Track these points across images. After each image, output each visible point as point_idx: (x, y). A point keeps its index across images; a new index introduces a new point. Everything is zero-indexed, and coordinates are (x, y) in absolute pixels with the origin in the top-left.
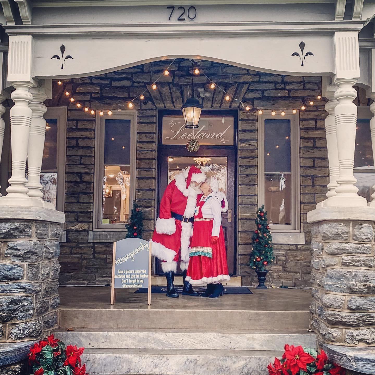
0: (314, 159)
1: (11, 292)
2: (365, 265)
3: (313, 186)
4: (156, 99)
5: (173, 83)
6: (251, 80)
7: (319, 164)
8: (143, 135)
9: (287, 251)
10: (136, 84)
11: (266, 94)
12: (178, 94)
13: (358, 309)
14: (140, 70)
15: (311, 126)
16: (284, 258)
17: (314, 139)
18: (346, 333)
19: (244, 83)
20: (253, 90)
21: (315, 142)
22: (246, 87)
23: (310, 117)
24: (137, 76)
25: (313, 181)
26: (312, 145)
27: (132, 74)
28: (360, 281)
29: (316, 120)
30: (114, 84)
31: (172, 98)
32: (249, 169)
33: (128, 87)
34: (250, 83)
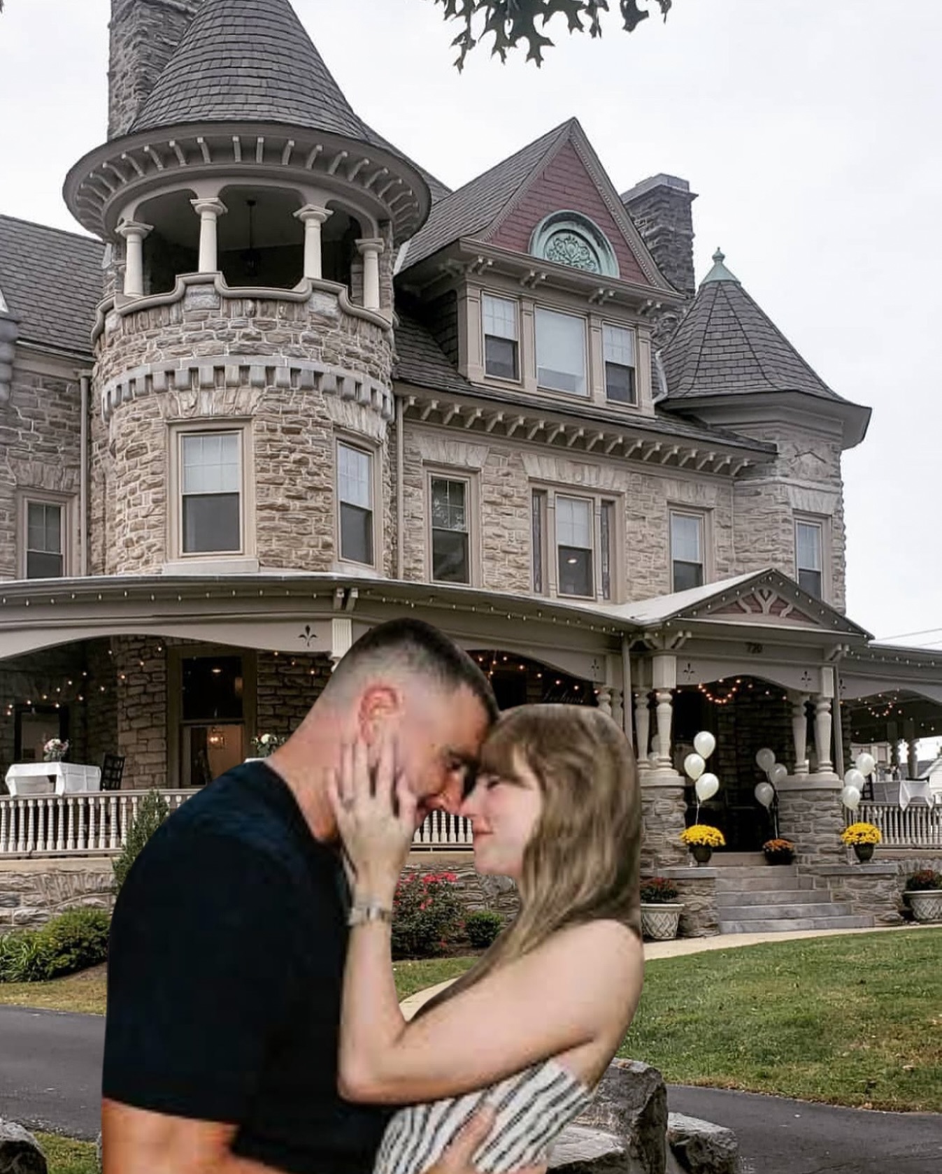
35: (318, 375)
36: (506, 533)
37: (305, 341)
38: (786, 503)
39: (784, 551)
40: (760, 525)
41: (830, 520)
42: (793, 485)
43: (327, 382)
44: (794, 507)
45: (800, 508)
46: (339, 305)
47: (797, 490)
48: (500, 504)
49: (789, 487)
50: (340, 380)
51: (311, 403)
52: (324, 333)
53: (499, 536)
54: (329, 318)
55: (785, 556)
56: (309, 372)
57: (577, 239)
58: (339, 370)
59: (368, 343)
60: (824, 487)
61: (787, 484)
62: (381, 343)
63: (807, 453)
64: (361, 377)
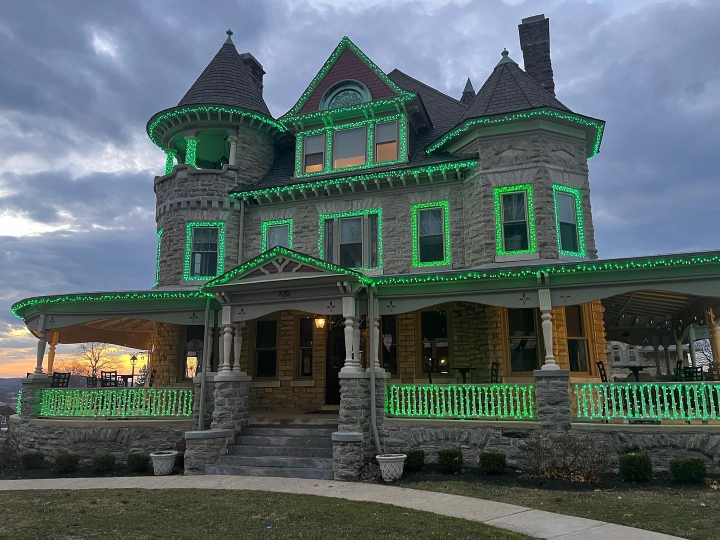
0: (406, 336)
2: (352, 397)
3: (406, 351)
7: (409, 339)
13: (347, 416)
21: (406, 326)
25: (406, 348)
28: (348, 404)
35: (179, 204)
36: (304, 246)
38: (487, 185)
41: (532, 186)
42: (494, 173)
43: (183, 205)
44: (495, 185)
45: (500, 185)
46: (188, 172)
47: (497, 175)
48: (302, 232)
49: (489, 175)
50: (188, 202)
51: (177, 215)
52: (182, 186)
53: (301, 248)
54: (184, 179)
56: (176, 203)
57: (350, 92)
58: (188, 199)
59: (206, 182)
60: (524, 166)
61: (487, 174)
62: (217, 180)
63: (507, 150)
64: (200, 198)
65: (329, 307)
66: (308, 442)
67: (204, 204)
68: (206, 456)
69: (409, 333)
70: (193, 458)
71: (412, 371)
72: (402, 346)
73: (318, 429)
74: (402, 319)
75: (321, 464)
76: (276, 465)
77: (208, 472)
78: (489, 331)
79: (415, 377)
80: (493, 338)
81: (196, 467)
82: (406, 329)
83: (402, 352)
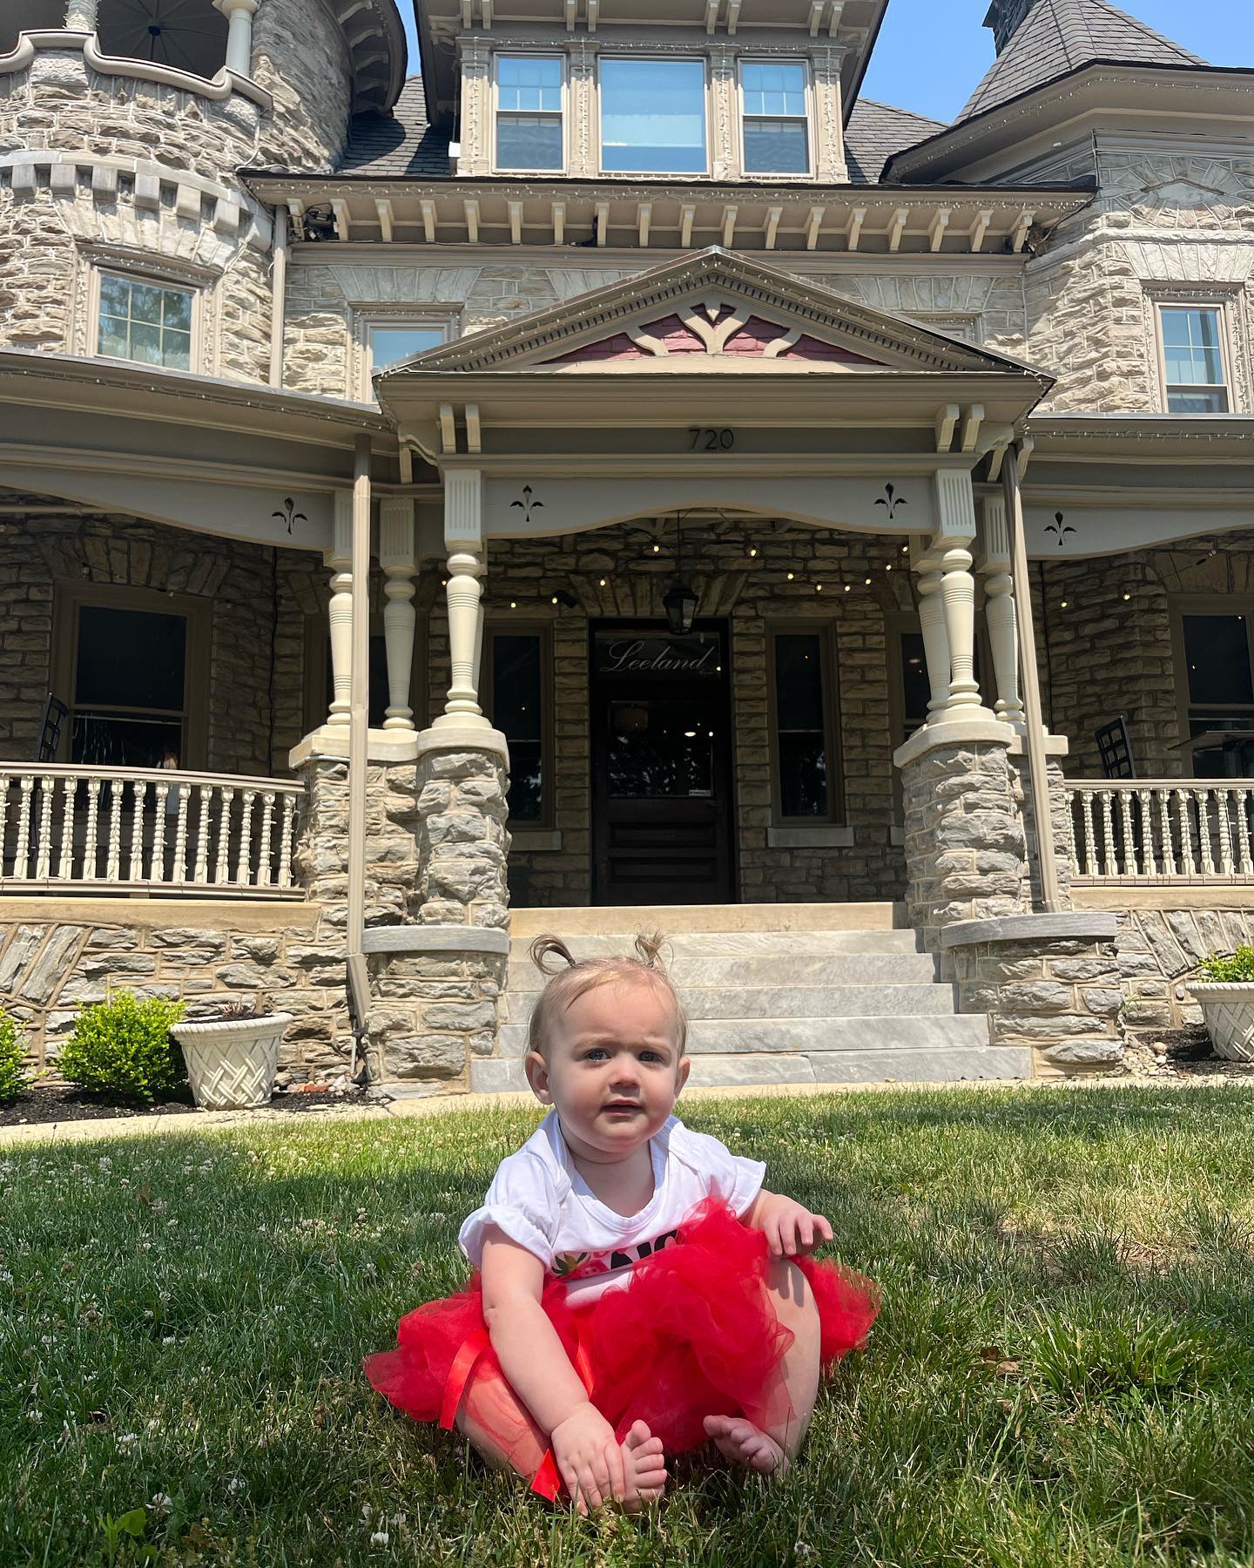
0: (864, 701)
1: (471, 856)
2: (1000, 807)
3: (864, 746)
4: (588, 598)
5: (614, 571)
6: (750, 567)
7: (873, 710)
8: (566, 662)
9: (823, 860)
10: (550, 574)
11: (777, 591)
12: (626, 590)
13: (994, 869)
14: (556, 550)
15: (855, 645)
16: (819, 872)
17: (862, 668)
18: (978, 905)
19: (740, 572)
20: (753, 585)
21: (863, 672)
22: (742, 578)
23: (853, 630)
24: (552, 560)
25: (863, 738)
26: (859, 678)
27: (543, 556)
28: (994, 829)
29: (864, 635)
30: (513, 573)
31: (615, 598)
32: (754, 719)
33: (538, 579)
34: (750, 573)
35: (43, 169)
37: (21, 125)
38: (1124, 272)
39: (1120, 355)
40: (1072, 324)
41: (1241, 293)
42: (1140, 240)
43: (62, 178)
44: (1144, 275)
45: (1160, 275)
46: (86, 64)
47: (1149, 247)
49: (1128, 244)
50: (84, 171)
51: (32, 213)
52: (54, 108)
54: (68, 86)
55: (1124, 365)
56: (25, 166)
58: (86, 156)
59: (157, 114)
60: (1219, 234)
61: (1122, 239)
62: (195, 115)
63: (1173, 183)
64: (131, 164)
65: (882, 501)
66: (810, 969)
67: (148, 186)
68: (469, 1022)
69: (869, 693)
70: (420, 1028)
71: (885, 805)
72: (852, 731)
73: (817, 934)
74: (851, 651)
75: (938, 1031)
76: (756, 1045)
77: (489, 1081)
78: (1142, 685)
79: (893, 822)
80: (1155, 705)
81: (441, 1062)
82: (863, 681)
83: (851, 748)
